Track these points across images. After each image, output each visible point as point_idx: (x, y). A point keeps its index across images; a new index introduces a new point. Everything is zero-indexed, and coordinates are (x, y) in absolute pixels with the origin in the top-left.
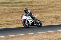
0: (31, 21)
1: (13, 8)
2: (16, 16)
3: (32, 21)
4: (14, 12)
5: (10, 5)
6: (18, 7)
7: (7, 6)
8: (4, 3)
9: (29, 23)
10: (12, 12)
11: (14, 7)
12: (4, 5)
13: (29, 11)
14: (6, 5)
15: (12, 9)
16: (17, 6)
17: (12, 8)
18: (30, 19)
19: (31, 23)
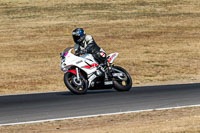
0: (95, 73)
1: (115, 22)
2: (124, 48)
3: (98, 73)
4: (119, 37)
5: (105, 12)
6: (130, 18)
7: (97, 17)
8: (85, 6)
9: (87, 79)
10: (113, 37)
11: (119, 21)
12: (85, 12)
13: (89, 38)
14: (91, 12)
15: (112, 26)
16: (128, 16)
17: (112, 21)
18: (89, 66)
19: (95, 80)
